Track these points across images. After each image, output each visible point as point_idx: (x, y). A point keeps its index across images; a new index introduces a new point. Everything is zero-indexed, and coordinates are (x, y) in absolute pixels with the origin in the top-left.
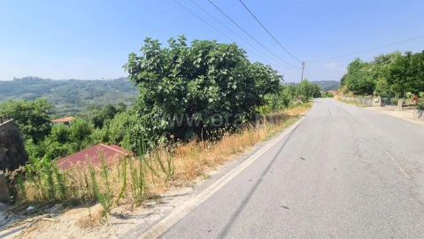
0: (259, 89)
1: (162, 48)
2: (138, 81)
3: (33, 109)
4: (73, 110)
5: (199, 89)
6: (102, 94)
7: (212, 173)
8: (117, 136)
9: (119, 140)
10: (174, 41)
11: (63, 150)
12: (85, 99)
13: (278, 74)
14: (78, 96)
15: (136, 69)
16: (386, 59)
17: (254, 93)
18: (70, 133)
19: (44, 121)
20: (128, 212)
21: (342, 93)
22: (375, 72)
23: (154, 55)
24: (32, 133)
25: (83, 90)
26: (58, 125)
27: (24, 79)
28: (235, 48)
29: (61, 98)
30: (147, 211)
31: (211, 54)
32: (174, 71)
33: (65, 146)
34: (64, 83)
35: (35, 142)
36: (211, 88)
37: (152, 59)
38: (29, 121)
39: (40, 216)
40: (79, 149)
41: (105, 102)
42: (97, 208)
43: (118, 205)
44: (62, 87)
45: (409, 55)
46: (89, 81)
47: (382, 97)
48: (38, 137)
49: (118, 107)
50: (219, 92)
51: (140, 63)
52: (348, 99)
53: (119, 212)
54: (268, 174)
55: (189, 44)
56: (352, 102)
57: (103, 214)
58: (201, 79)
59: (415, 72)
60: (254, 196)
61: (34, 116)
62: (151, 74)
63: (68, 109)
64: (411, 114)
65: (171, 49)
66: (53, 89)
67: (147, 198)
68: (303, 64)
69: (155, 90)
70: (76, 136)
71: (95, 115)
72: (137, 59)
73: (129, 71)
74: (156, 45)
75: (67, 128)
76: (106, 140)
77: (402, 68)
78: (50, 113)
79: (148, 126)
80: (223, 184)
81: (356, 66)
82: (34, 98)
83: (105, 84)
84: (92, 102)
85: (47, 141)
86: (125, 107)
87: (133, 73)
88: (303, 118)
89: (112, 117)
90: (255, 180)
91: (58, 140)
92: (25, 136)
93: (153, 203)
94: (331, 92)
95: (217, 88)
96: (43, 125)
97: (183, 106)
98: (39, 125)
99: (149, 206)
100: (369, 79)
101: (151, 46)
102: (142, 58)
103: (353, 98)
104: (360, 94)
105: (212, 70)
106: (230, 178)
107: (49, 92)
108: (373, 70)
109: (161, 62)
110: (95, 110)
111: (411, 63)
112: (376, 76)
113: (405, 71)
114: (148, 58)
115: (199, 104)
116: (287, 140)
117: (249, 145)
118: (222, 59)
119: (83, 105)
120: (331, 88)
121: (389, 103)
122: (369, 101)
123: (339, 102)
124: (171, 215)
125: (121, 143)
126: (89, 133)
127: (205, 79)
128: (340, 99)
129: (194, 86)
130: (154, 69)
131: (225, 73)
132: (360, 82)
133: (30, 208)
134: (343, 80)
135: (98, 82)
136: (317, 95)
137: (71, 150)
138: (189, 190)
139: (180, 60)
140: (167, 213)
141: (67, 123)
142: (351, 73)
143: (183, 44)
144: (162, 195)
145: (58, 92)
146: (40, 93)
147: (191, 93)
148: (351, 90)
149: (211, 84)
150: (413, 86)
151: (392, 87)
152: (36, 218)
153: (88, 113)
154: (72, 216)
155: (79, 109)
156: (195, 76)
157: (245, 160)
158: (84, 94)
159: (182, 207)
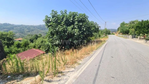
0: (93, 31)
1: (58, 14)
2: (49, 26)
3: (8, 35)
4: (22, 36)
5: (71, 30)
6: (33, 30)
7: (80, 62)
8: (39, 46)
9: (39, 47)
10: (63, 12)
11: (19, 51)
12: (27, 32)
13: (99, 26)
14: (24, 31)
15: (48, 22)
16: (133, 22)
17: (91, 32)
18: (21, 44)
19: (12, 40)
20: (51, 79)
21: (118, 33)
22: (129, 27)
23: (55, 17)
24: (7, 44)
25: (26, 29)
26: (16, 41)
27: (4, 24)
28: (85, 15)
29: (18, 31)
30: (58, 79)
31: (76, 17)
32: (62, 23)
33: (19, 49)
34: (19, 26)
35: (8, 47)
36: (76, 30)
37: (54, 18)
38: (6, 39)
39: (14, 81)
40: (24, 50)
41: (34, 33)
42: (38, 77)
43: (47, 76)
44: (18, 27)
45: (143, 21)
46: (28, 26)
47: (132, 35)
48: (9, 45)
49: (39, 36)
50: (79, 31)
51: (49, 19)
52: (120, 35)
53: (47, 79)
54: (101, 63)
55: (68, 13)
56: (122, 37)
57: (41, 80)
58: (72, 26)
59: (145, 27)
60: (99, 72)
61: (8, 38)
62: (54, 24)
63: (20, 35)
64: (143, 41)
65: (61, 15)
66: (15, 28)
67: (58, 73)
68: (106, 23)
69: (56, 30)
70: (23, 46)
71: (30, 38)
72: (48, 18)
73: (45, 22)
74: (56, 13)
75: (20, 42)
76: (34, 47)
77: (140, 26)
78: (14, 37)
79: (52, 43)
80: (86, 67)
81: (123, 24)
82: (8, 31)
83: (34, 27)
84: (29, 33)
85: (12, 47)
86: (41, 35)
87: (47, 23)
88: (107, 42)
89: (37, 39)
90: (98, 65)
91: (17, 47)
92: (4, 45)
93: (60, 75)
94: (114, 33)
95: (78, 30)
96: (11, 41)
97: (66, 36)
98: (10, 41)
99: (59, 76)
100: (128, 29)
101: (54, 13)
102: (50, 18)
103: (122, 35)
104: (124, 34)
105: (76, 23)
106: (88, 65)
107: (13, 29)
108: (129, 26)
109: (58, 19)
110: (30, 36)
111: (143, 24)
112: (130, 28)
113: (141, 26)
114: (53, 17)
115: (71, 36)
116: (104, 50)
117: (91, 51)
118: (80, 19)
119: (26, 34)
120: (114, 32)
121: (135, 37)
122: (128, 37)
123: (117, 36)
124: (69, 81)
125: (41, 48)
126: (28, 44)
127: (74, 26)
128: (117, 35)
129: (69, 28)
130: (55, 22)
131: (81, 24)
132: (125, 30)
133: (9, 77)
134: (118, 29)
135: (32, 26)
136: (109, 34)
137: (21, 51)
138: (73, 69)
139: (64, 19)
140: (67, 80)
141: (20, 41)
142: (121, 27)
143: (66, 13)
144: (63, 71)
145: (16, 29)
146: (10, 29)
147: (69, 31)
148: (121, 32)
149: (76, 28)
150: (143, 32)
151: (136, 32)
152: (12, 82)
153: (28, 37)
154: (28, 81)
155: (24, 35)
156: (70, 25)
157: (91, 57)
158: (26, 30)
159: (73, 77)
